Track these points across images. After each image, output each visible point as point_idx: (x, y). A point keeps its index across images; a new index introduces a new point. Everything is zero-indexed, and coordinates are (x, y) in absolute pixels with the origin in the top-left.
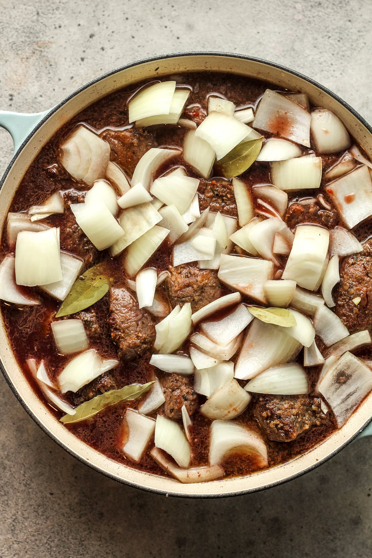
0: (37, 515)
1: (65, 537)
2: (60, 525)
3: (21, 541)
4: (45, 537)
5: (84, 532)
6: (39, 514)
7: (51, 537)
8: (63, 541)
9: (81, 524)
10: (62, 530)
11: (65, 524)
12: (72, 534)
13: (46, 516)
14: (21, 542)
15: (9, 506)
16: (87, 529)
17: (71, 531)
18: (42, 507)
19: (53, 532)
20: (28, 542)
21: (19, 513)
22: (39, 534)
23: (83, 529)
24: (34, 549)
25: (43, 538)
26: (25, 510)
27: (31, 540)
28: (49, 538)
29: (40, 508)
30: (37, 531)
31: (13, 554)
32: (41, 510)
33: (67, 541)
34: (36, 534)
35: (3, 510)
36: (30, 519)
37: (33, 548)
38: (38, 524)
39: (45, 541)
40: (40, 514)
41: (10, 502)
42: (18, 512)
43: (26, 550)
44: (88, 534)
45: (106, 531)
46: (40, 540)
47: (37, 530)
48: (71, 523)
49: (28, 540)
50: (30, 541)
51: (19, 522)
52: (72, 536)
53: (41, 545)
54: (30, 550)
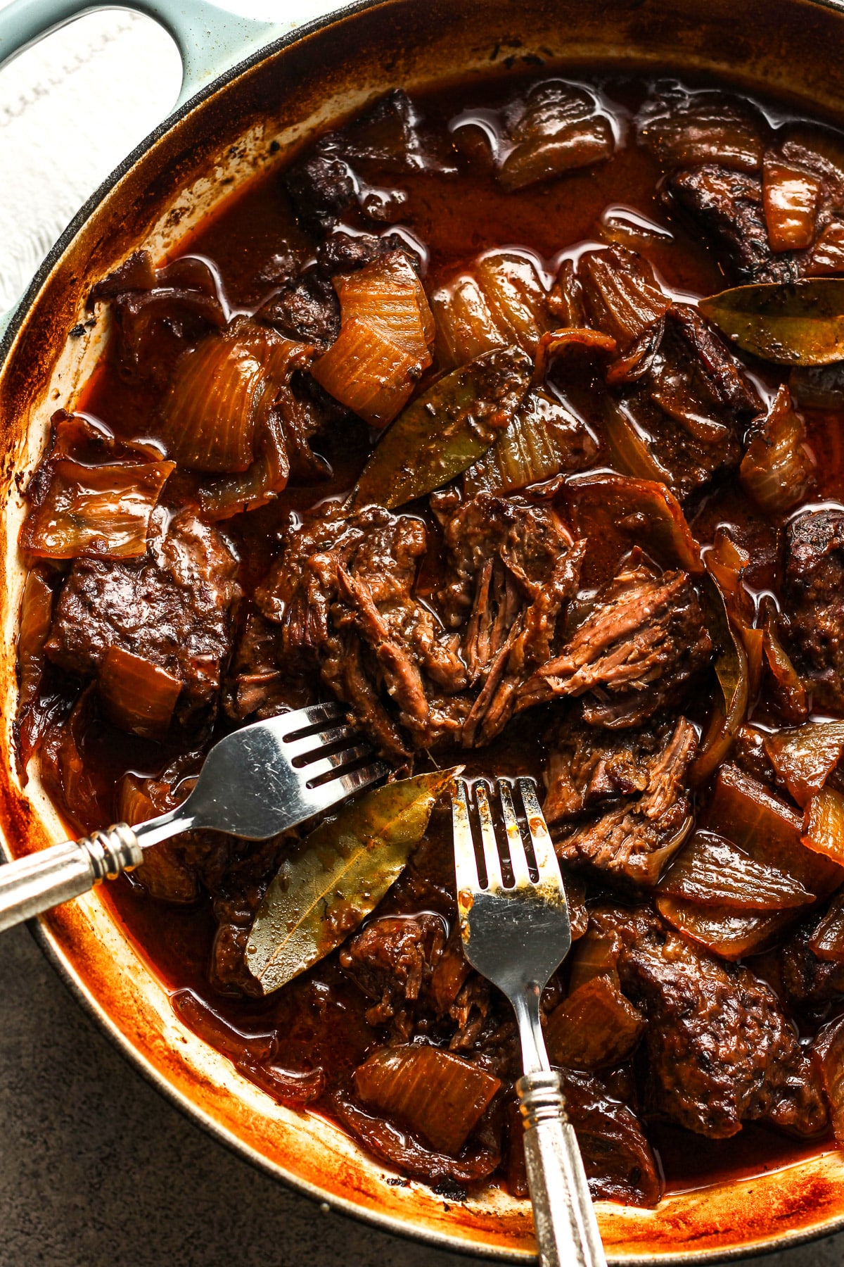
0: (176, 1159)
1: (240, 1243)
2: (235, 1207)
3: (108, 1222)
4: (181, 1229)
5: (297, 1242)
6: (180, 1160)
7: (197, 1234)
8: (229, 1255)
9: (294, 1219)
10: (234, 1222)
11: (249, 1205)
12: (261, 1241)
13: (201, 1170)
14: (110, 1228)
15: (100, 1114)
16: (308, 1238)
17: (261, 1230)
18: (195, 1140)
19: (210, 1223)
20: (128, 1233)
21: (126, 1141)
22: (167, 1217)
23: (297, 1234)
24: (142, 1257)
25: (175, 1230)
26: (145, 1138)
27: (138, 1229)
28: (192, 1236)
29: (187, 1142)
30: (163, 1208)
31: (78, 1255)
32: (193, 1149)
33: (241, 1256)
34: (158, 1214)
35: (82, 1121)
36: (151, 1168)
37: (138, 1253)
38: (172, 1187)
39: (179, 1242)
40: (185, 1159)
41: (107, 1105)
42: (121, 1138)
43: (118, 1252)
44: (307, 1253)
45: (362, 1255)
46: (166, 1236)
47: (162, 1205)
48: (266, 1210)
49: (129, 1227)
50: (135, 1232)
51: (117, 1167)
52: (260, 1246)
53: (166, 1249)
54: (128, 1255)
